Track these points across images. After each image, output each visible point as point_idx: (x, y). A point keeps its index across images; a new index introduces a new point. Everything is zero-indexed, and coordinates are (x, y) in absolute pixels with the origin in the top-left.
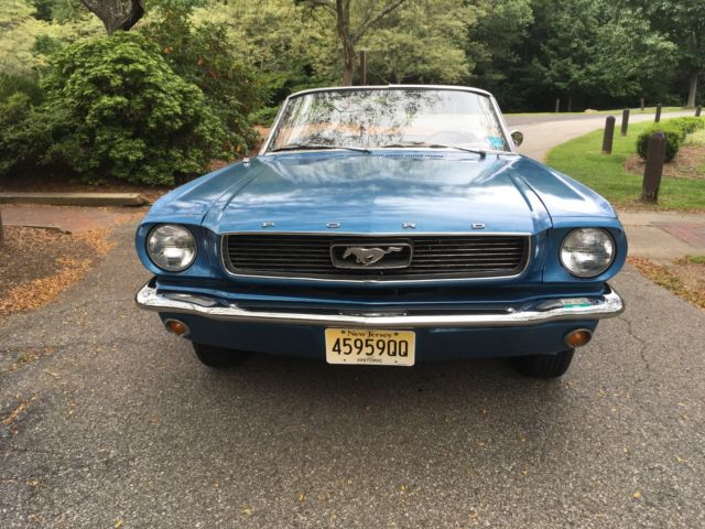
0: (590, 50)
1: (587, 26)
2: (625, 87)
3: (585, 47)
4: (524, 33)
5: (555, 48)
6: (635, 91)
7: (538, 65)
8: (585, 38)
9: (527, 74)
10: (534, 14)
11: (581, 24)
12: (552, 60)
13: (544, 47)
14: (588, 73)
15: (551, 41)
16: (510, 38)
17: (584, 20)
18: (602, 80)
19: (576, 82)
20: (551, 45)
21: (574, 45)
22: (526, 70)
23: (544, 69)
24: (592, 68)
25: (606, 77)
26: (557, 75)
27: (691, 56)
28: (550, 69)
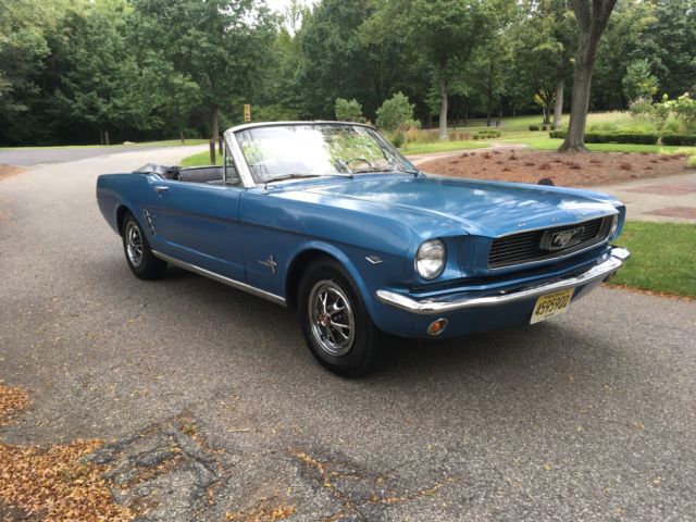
0: (113, 85)
1: (105, 63)
2: (150, 121)
3: (107, 82)
4: (41, 64)
5: (76, 81)
6: (159, 124)
7: (62, 97)
8: (105, 73)
9: (49, 106)
10: (49, 46)
11: (99, 60)
12: (77, 93)
13: (65, 80)
14: (115, 107)
15: (72, 74)
16: (26, 67)
17: (101, 55)
18: (130, 115)
19: (104, 116)
20: (71, 77)
21: (97, 80)
22: (48, 101)
23: (71, 102)
24: (119, 102)
25: (133, 111)
26: (84, 107)
27: (211, 96)
28: (76, 102)
